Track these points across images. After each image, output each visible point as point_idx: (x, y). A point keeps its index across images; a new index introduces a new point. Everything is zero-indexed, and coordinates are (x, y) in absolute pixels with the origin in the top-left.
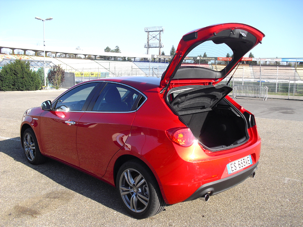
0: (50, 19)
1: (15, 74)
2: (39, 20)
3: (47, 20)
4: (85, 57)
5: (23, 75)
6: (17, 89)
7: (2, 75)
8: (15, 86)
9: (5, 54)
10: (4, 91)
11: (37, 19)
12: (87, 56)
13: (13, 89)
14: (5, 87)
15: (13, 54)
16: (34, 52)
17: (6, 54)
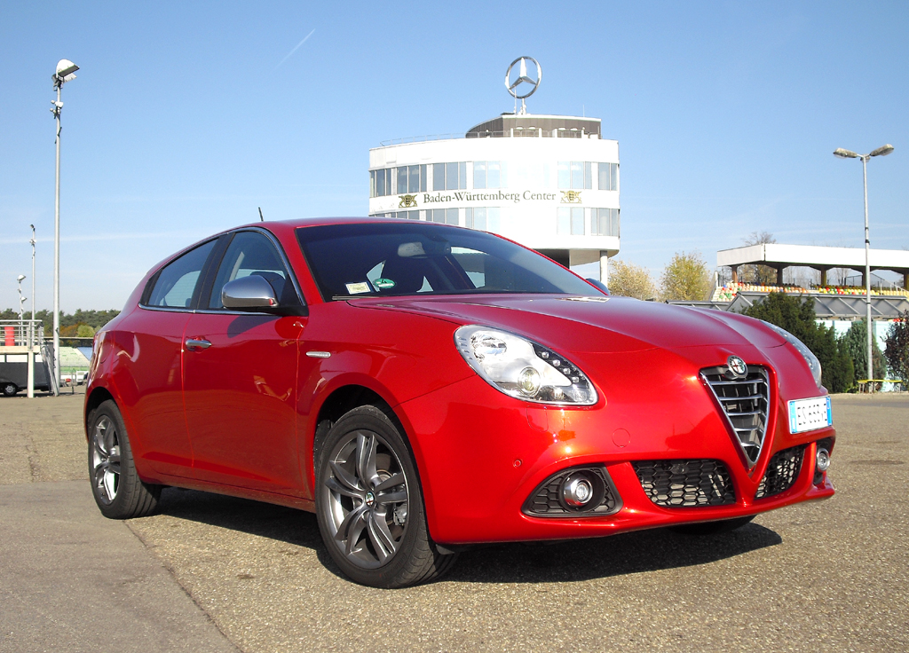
0: (885, 151)
2: (848, 158)
3: (874, 155)
9: (794, 285)
11: (842, 155)
15: (823, 284)
16: (900, 277)
17: (799, 287)
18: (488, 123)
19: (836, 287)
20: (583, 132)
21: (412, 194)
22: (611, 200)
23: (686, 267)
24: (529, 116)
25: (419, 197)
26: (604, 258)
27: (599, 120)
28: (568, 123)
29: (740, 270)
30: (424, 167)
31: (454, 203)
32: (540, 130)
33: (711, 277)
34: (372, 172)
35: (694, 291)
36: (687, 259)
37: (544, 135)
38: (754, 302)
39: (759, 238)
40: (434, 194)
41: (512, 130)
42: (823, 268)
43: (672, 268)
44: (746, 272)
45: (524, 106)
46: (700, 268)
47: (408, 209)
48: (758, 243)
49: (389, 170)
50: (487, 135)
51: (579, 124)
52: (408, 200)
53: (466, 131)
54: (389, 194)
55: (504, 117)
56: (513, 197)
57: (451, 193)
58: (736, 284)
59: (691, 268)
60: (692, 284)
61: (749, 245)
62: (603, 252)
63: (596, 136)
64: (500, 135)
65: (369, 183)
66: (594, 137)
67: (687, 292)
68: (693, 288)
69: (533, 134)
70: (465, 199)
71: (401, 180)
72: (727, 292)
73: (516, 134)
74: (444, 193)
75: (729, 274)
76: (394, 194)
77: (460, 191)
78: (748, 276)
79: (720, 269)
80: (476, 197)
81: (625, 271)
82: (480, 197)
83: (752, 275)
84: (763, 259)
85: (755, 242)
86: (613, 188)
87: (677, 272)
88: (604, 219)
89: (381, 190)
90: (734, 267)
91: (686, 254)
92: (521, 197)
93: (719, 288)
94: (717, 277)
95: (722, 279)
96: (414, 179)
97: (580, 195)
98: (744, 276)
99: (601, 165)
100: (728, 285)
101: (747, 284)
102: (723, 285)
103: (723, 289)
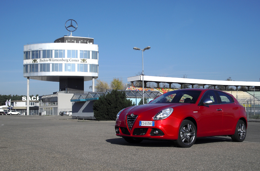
0: (148, 48)
1: (109, 104)
3: (145, 49)
4: (237, 88)
5: (116, 105)
6: (110, 118)
7: (97, 105)
10: (98, 120)
11: (136, 49)
12: (239, 88)
13: (106, 118)
14: (99, 116)
15: (158, 87)
17: (151, 88)
18: (60, 39)
19: (162, 88)
20: (88, 42)
21: (36, 59)
22: (96, 62)
24: (73, 37)
25: (38, 60)
26: (94, 79)
27: (93, 39)
28: (84, 39)
29: (134, 83)
30: (40, 51)
31: (49, 62)
32: (75, 41)
33: (125, 85)
34: (24, 52)
36: (117, 80)
37: (76, 42)
40: (43, 59)
41: (67, 41)
42: (158, 83)
45: (71, 34)
46: (120, 83)
47: (35, 63)
48: (139, 75)
49: (29, 52)
50: (60, 42)
51: (87, 40)
52: (35, 61)
53: (54, 41)
54: (29, 59)
55: (65, 37)
56: (66, 60)
57: (48, 59)
58: (133, 87)
59: (118, 82)
60: (118, 87)
62: (93, 77)
63: (92, 43)
64: (64, 42)
65: (24, 55)
66: (91, 43)
69: (73, 42)
70: (52, 61)
71: (33, 55)
73: (68, 42)
74: (45, 59)
75: (131, 84)
76: (31, 59)
77: (51, 58)
79: (128, 83)
80: (55, 60)
81: (101, 83)
82: (56, 60)
84: (140, 80)
86: (97, 59)
87: (114, 83)
88: (94, 68)
89: (27, 58)
90: (132, 82)
91: (117, 78)
92: (69, 61)
93: (127, 87)
94: (127, 85)
95: (129, 85)
96: (37, 55)
97: (86, 60)
99: (93, 51)
100: (130, 87)
101: (136, 87)
102: (129, 87)
103: (129, 88)
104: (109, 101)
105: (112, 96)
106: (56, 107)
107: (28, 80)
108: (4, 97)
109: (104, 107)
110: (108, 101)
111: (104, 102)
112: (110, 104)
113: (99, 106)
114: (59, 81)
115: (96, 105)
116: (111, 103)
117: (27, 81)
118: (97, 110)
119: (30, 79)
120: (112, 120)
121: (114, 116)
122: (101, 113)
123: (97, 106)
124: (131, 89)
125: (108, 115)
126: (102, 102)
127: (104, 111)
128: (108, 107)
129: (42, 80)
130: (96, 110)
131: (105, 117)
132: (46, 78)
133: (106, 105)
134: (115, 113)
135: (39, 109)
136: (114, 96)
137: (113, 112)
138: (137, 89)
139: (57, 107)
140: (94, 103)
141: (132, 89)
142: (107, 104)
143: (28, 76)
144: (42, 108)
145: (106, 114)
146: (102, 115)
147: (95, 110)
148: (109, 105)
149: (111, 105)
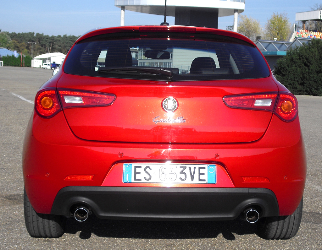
1: (306, 65)
6: (306, 91)
7: (283, 65)
8: (304, 86)
13: (300, 91)
23: (278, 20)
26: (236, 14)
29: (307, 23)
33: (291, 26)
35: (281, 33)
36: (279, 16)
38: (303, 44)
39: (319, 7)
43: (271, 21)
44: (310, 25)
46: (285, 22)
48: (318, 10)
58: (304, 31)
59: (281, 21)
60: (281, 29)
61: (313, 10)
62: (236, 11)
67: (278, 34)
68: (281, 31)
72: (299, 35)
75: (301, 25)
78: (312, 26)
79: (297, 22)
81: (248, 21)
83: (313, 26)
84: (319, 18)
85: (316, 9)
87: (274, 23)
90: (304, 22)
91: (279, 13)
93: (295, 32)
94: (294, 26)
95: (297, 28)
98: (310, 26)
100: (300, 31)
101: (310, 31)
102: (298, 31)
103: (297, 33)
104: (307, 59)
105: (312, 49)
106: (169, 63)
107: (122, 11)
108: (71, 40)
109: (296, 69)
110: (305, 60)
111: (296, 61)
112: (308, 64)
113: (287, 67)
114: (174, 15)
115: (281, 66)
116: (310, 64)
117: (121, 13)
118: (282, 74)
119: (125, 10)
120: (309, 94)
121: (314, 88)
122: (290, 80)
123: (283, 68)
124: (301, 35)
125: (302, 84)
126: (292, 60)
127: (297, 78)
128: (303, 71)
129: (142, 11)
130: (280, 75)
131: (296, 88)
132: (148, 9)
133: (300, 67)
134: (316, 82)
135: (139, 63)
136: (315, 50)
137: (312, 80)
138: (312, 34)
139: (171, 63)
140: (278, 61)
141: (303, 35)
142: (303, 65)
143: (123, 4)
144: (143, 63)
145: (299, 83)
146: (292, 85)
147: (278, 74)
148: (306, 68)
149: (308, 66)
